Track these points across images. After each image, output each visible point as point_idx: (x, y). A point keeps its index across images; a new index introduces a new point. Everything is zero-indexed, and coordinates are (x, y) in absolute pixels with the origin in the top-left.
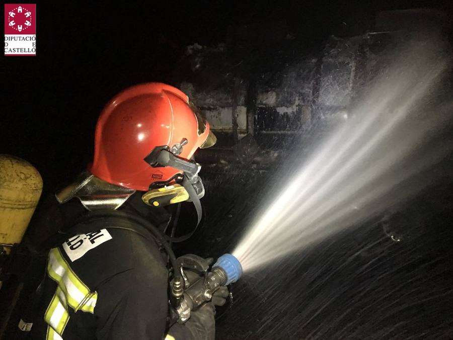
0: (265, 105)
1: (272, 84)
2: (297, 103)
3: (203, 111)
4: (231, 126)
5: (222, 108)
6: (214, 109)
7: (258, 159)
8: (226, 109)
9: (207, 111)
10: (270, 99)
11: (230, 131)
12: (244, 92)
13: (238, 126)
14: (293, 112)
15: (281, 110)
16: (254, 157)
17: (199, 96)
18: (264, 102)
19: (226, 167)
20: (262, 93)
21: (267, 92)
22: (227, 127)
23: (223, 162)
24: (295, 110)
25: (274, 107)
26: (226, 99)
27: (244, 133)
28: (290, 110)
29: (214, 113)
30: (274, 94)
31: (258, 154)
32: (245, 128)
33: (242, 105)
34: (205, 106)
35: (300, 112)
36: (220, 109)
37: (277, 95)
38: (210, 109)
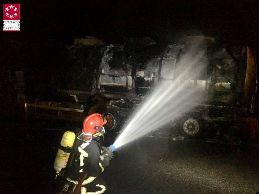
0: (139, 76)
1: (142, 68)
2: (152, 76)
3: (114, 77)
4: (125, 84)
5: (122, 76)
6: (118, 77)
7: (136, 99)
8: (124, 77)
9: (115, 77)
10: (141, 74)
11: (125, 86)
12: (131, 70)
13: (128, 84)
14: (151, 80)
15: (146, 79)
16: (135, 98)
17: (112, 71)
18: (139, 75)
19: (123, 102)
20: (138, 71)
21: (140, 71)
22: (124, 84)
23: (122, 100)
24: (152, 79)
25: (143, 77)
26: (123, 73)
27: (130, 87)
28: (150, 79)
29: (119, 78)
30: (143, 71)
31: (137, 97)
32: (131, 85)
33: (130, 76)
34: (115, 75)
35: (153, 79)
36: (121, 77)
37: (144, 72)
38: (116, 76)
